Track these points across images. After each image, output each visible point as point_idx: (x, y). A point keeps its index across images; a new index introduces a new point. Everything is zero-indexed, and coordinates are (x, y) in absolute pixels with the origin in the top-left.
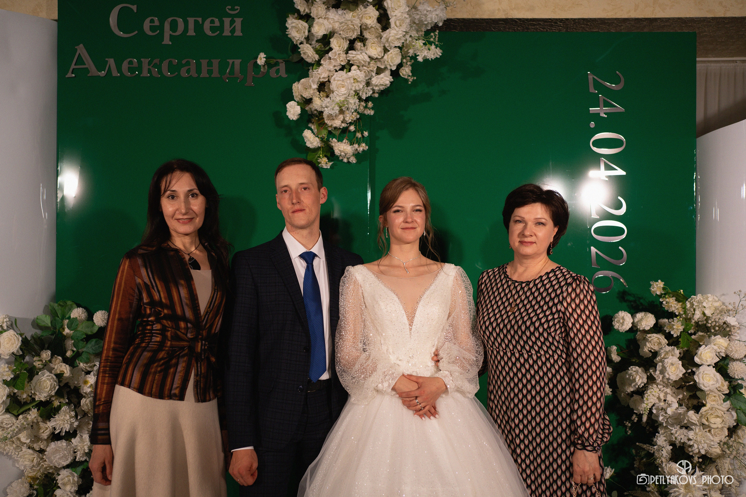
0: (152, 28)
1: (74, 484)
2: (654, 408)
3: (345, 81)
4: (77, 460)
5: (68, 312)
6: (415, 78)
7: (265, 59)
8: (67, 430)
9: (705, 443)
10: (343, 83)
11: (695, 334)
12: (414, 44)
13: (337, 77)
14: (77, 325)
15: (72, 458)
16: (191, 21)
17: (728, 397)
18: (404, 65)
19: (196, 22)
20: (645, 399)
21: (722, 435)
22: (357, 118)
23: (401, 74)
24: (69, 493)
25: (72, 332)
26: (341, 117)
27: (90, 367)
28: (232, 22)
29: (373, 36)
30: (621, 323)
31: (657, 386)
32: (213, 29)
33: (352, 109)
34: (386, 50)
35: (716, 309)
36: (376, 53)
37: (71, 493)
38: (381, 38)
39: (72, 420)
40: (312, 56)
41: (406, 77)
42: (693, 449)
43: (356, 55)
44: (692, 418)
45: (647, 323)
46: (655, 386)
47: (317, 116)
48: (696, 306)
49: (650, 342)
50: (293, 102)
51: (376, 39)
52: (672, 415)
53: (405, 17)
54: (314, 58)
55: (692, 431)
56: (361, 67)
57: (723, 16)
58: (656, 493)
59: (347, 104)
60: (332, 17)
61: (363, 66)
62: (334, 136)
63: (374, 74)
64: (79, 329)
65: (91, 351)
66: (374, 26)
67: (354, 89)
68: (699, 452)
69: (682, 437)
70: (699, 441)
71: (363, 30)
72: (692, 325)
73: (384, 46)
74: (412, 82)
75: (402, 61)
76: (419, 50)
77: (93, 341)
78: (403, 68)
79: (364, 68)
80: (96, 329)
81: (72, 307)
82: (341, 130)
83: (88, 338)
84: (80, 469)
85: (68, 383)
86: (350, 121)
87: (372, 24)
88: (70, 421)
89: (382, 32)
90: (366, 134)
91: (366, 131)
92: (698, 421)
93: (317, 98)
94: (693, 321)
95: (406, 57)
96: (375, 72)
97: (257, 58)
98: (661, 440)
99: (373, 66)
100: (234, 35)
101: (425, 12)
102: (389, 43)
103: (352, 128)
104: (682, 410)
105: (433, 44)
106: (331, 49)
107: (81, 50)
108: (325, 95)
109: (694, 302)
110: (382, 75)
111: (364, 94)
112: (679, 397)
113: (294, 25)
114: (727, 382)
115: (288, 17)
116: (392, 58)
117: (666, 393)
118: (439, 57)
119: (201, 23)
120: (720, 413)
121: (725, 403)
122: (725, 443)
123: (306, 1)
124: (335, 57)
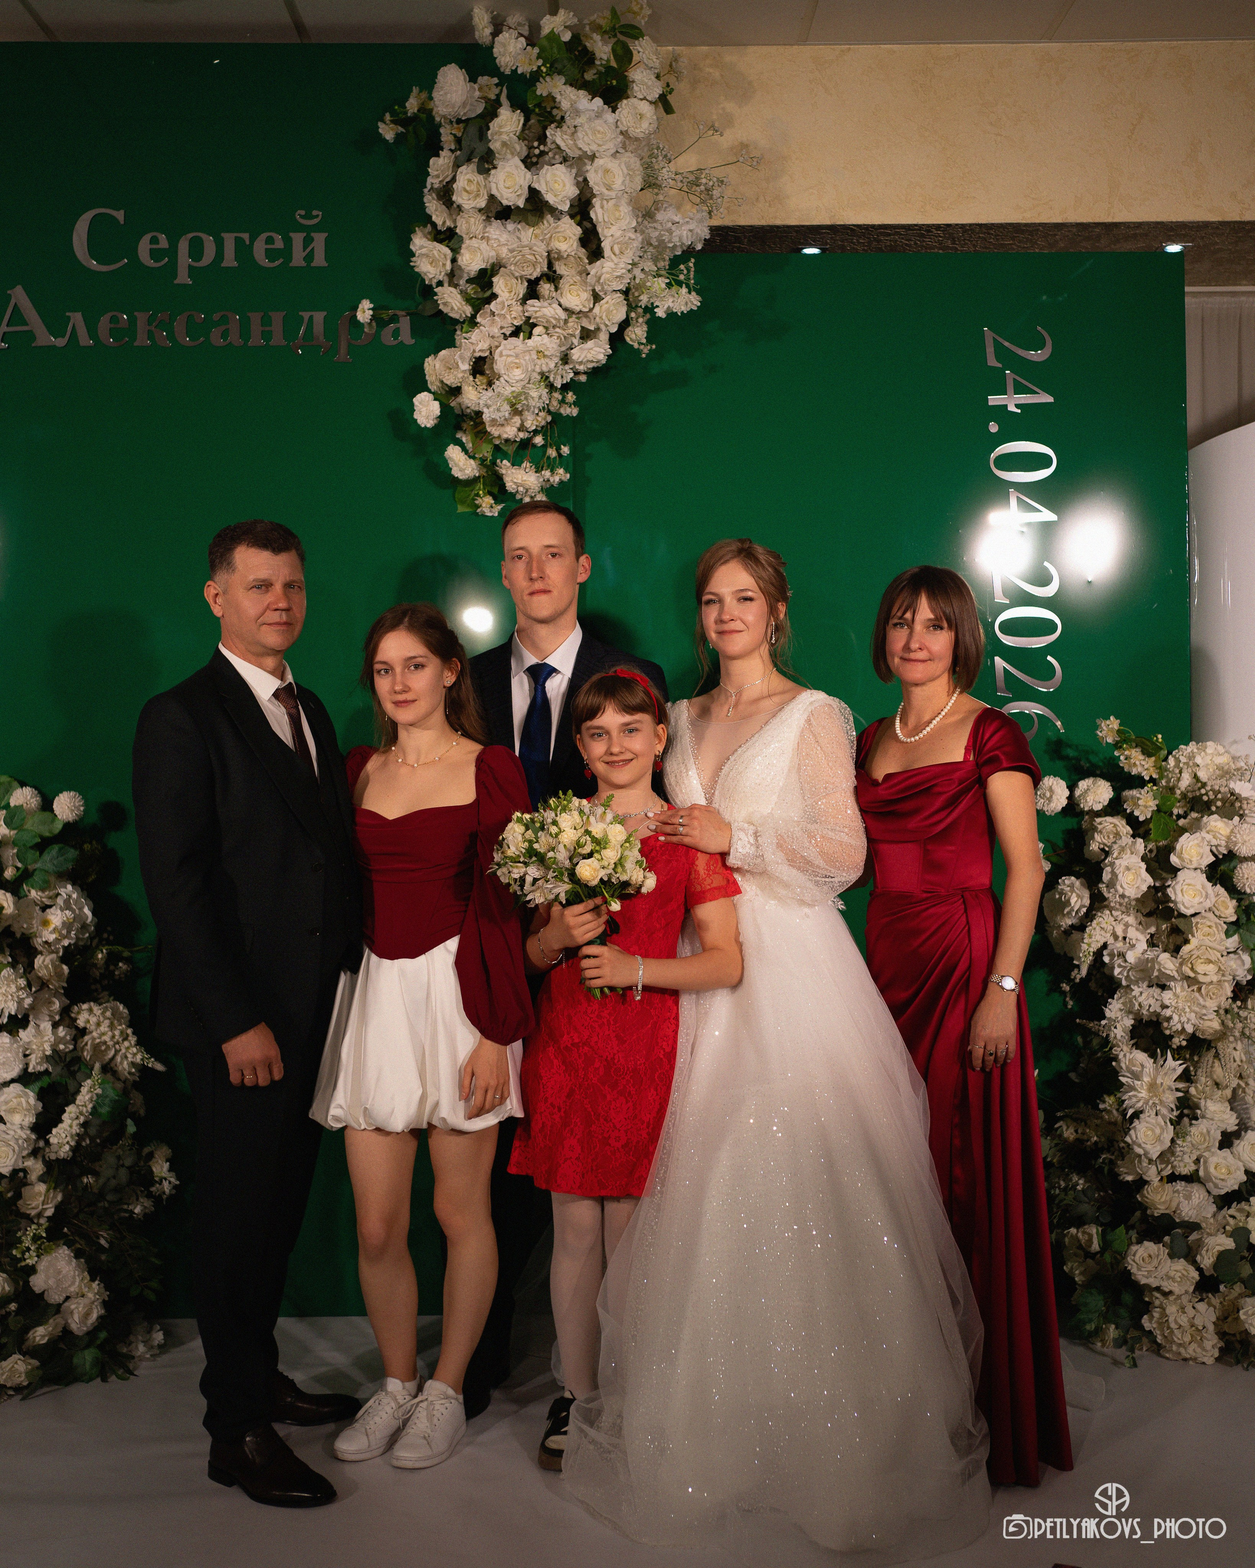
0: (155, 254)
1: (28, 1110)
2: (1105, 952)
3: (521, 356)
4: (30, 1070)
5: (4, 797)
6: (654, 347)
7: (371, 312)
8: (13, 1013)
9: (1192, 1011)
10: (517, 361)
11: (1185, 816)
12: (648, 284)
13: (506, 349)
14: (23, 819)
15: (21, 1066)
16: (229, 240)
17: (1235, 928)
18: (633, 322)
19: (238, 241)
20: (1086, 936)
21: (1221, 995)
22: (547, 423)
23: (628, 339)
24: (19, 1131)
25: (12, 833)
26: (517, 420)
27: (50, 898)
28: (308, 241)
29: (573, 272)
30: (1048, 799)
31: (1111, 912)
32: (271, 254)
33: (534, 407)
34: (597, 298)
35: (1219, 768)
36: (578, 303)
37: (22, 1128)
38: (589, 274)
39: (21, 993)
40: (459, 309)
41: (636, 346)
42: (1172, 1023)
43: (541, 307)
44: (1166, 966)
45: (1097, 799)
46: (1108, 912)
47: (471, 419)
48: (1184, 763)
49: (1101, 832)
50: (426, 393)
51: (578, 278)
52: (1136, 963)
53: (630, 238)
54: (464, 312)
55: (1170, 991)
56: (551, 329)
57: (1238, 219)
58: (1115, 1112)
59: (526, 399)
60: (495, 237)
61: (554, 327)
62: (505, 456)
63: (576, 341)
64: (28, 826)
65: (49, 867)
66: (573, 254)
67: (539, 371)
68: (1183, 1029)
69: (1152, 1001)
70: (1180, 1008)
71: (553, 261)
72: (1176, 798)
73: (594, 290)
74: (647, 355)
75: (627, 316)
76: (657, 297)
77: (54, 849)
78: (630, 328)
79: (557, 330)
80: (58, 827)
81: (11, 787)
82: (517, 444)
83: (43, 845)
84: (37, 1086)
85: (9, 926)
86: (534, 428)
87: (569, 251)
88: (18, 997)
89: (590, 263)
90: (565, 450)
91: (565, 445)
92: (1177, 971)
93: (471, 388)
94: (1178, 792)
95: (637, 306)
96: (578, 337)
97: (356, 308)
98: (1114, 1009)
99: (574, 326)
100: (313, 265)
101: (670, 224)
102: (602, 285)
103: (539, 440)
104: (1150, 955)
105: (684, 285)
106: (494, 296)
107: (19, 295)
108: (485, 381)
109: (1181, 758)
110: (590, 344)
111: (559, 377)
112: (1149, 931)
113: (424, 251)
114: (1234, 901)
115: (415, 231)
116: (609, 312)
117: (1127, 925)
118: (696, 309)
119: (248, 243)
120: (1215, 955)
121: (1231, 940)
122: (1227, 1011)
123: (447, 207)
124: (503, 312)
